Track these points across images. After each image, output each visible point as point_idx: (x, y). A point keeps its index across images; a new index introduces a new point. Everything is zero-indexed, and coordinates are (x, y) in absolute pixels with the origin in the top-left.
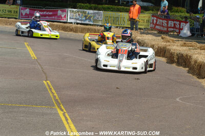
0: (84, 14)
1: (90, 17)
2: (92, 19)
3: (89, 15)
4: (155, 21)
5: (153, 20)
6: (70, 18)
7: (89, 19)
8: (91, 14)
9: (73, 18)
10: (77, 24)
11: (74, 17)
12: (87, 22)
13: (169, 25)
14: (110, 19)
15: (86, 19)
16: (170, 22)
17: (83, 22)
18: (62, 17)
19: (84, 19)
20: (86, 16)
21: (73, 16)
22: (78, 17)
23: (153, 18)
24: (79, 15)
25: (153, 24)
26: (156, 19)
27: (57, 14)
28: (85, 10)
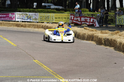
0: (26, 16)
2: (31, 18)
4: (73, 18)
5: (71, 17)
6: (17, 18)
7: (30, 18)
8: (31, 15)
9: (19, 18)
10: (22, 22)
12: (29, 20)
13: (82, 20)
14: (43, 18)
15: (28, 19)
16: (82, 18)
17: (26, 21)
18: (11, 18)
20: (28, 17)
21: (19, 17)
23: (71, 16)
24: (23, 16)
25: (71, 19)
26: (73, 16)
27: (9, 16)
28: (27, 13)
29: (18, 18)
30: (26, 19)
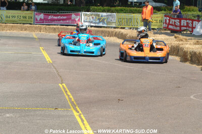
0: (98, 17)
1: (104, 19)
2: (105, 21)
3: (103, 18)
4: (168, 21)
5: (166, 20)
6: (84, 22)
7: (103, 21)
8: (105, 16)
9: (86, 22)
10: (91, 26)
11: (88, 20)
12: (101, 25)
13: (182, 24)
14: (123, 21)
15: (100, 22)
16: (182, 21)
17: (97, 25)
18: (76, 21)
19: (98, 21)
20: (99, 19)
22: (92, 20)
23: (165, 18)
24: (92, 17)
25: (166, 24)
26: (168, 18)
27: (71, 18)
28: (99, 13)
29: (85, 20)
30: (97, 23)
